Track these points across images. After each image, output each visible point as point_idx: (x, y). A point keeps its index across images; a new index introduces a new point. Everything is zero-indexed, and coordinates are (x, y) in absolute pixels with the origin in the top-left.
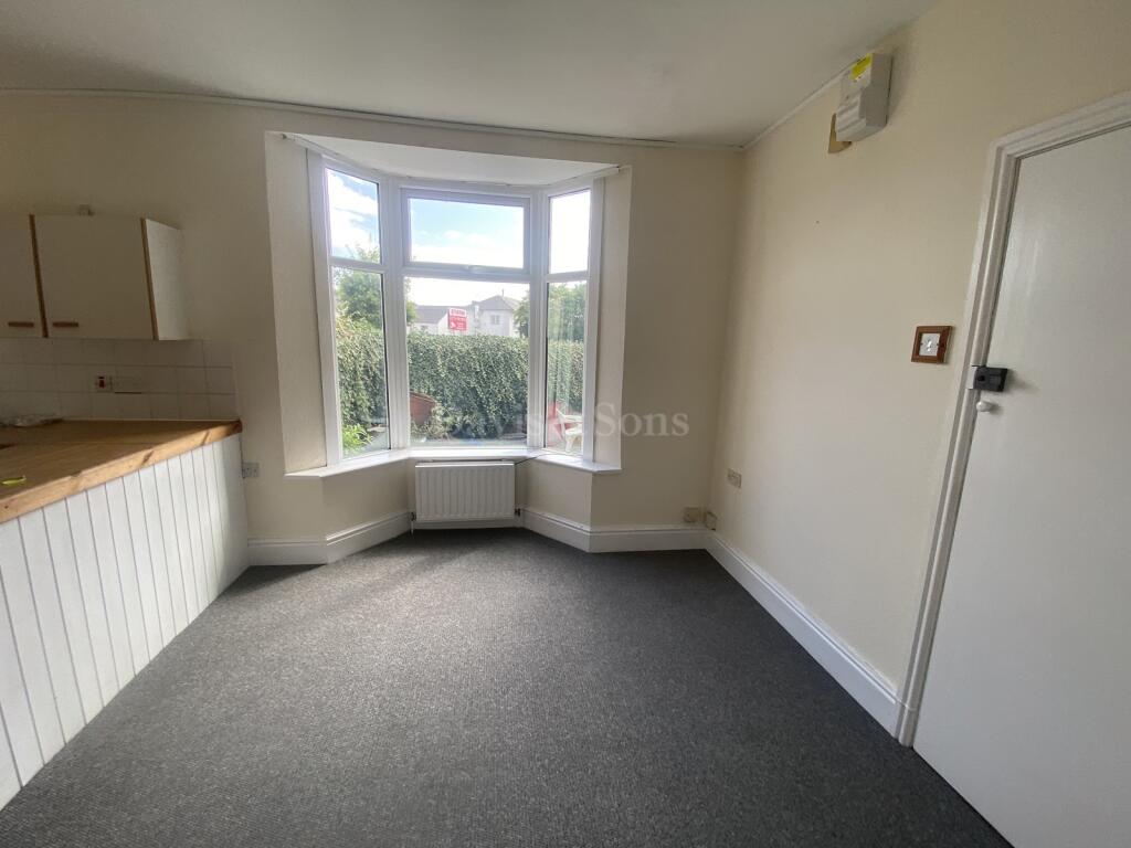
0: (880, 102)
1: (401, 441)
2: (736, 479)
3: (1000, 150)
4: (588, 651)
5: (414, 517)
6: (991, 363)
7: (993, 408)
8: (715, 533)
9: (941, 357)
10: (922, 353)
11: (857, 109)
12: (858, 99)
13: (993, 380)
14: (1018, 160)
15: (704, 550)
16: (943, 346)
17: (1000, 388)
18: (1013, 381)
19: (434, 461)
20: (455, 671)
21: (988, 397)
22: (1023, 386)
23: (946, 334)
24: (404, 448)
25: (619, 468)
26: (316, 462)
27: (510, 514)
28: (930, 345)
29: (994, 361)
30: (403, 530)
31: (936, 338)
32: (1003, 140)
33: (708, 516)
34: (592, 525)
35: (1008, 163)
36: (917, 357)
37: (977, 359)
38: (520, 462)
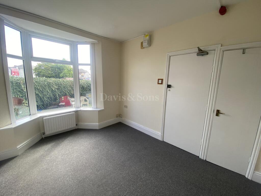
0: (150, 43)
1: (34, 112)
2: (126, 107)
3: (168, 54)
4: (112, 147)
5: (44, 133)
6: (168, 84)
7: (169, 90)
8: (122, 118)
9: (162, 83)
10: (159, 83)
11: (147, 43)
12: (147, 41)
13: (169, 86)
14: (170, 56)
15: (120, 122)
16: (162, 82)
17: (170, 87)
18: (171, 86)
19: (49, 116)
20: (86, 163)
21: (168, 89)
22: (173, 87)
23: (162, 80)
24: (35, 114)
25: (104, 109)
26: (7, 124)
27: (75, 125)
28: (160, 82)
29: (169, 84)
30: (41, 138)
31: (161, 81)
32: (168, 53)
33: (120, 115)
34: (98, 123)
35: (169, 57)
36: (158, 83)
37: (167, 84)
38: (76, 112)
